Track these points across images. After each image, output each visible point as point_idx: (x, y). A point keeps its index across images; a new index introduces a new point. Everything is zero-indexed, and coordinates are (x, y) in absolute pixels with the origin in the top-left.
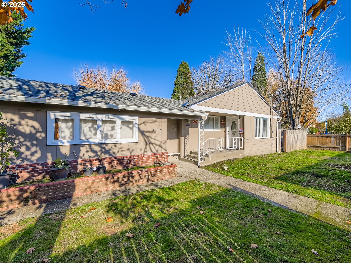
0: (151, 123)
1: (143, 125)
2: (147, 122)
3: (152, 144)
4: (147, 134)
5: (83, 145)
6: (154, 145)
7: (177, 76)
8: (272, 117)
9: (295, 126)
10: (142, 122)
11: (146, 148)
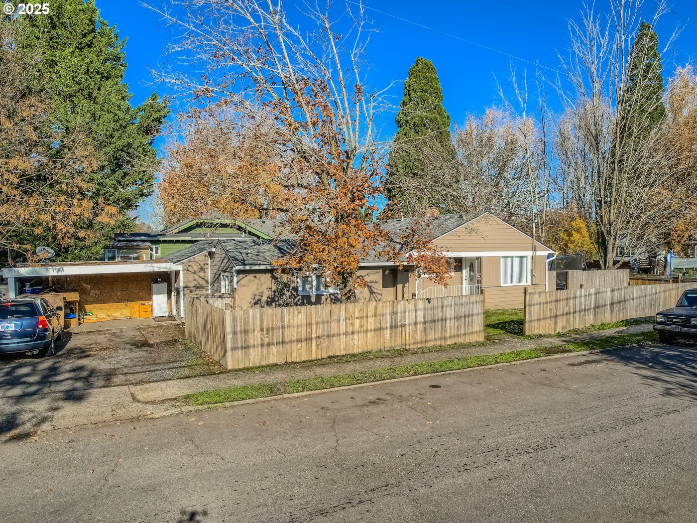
0: (374, 274)
1: (367, 276)
2: (371, 274)
3: (375, 293)
4: (370, 284)
5: (323, 295)
6: (376, 294)
7: (404, 102)
8: (535, 254)
9: (608, 260)
10: (366, 274)
11: (370, 297)
